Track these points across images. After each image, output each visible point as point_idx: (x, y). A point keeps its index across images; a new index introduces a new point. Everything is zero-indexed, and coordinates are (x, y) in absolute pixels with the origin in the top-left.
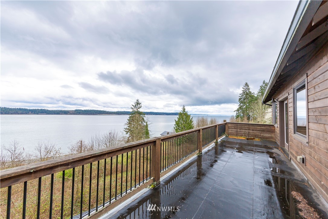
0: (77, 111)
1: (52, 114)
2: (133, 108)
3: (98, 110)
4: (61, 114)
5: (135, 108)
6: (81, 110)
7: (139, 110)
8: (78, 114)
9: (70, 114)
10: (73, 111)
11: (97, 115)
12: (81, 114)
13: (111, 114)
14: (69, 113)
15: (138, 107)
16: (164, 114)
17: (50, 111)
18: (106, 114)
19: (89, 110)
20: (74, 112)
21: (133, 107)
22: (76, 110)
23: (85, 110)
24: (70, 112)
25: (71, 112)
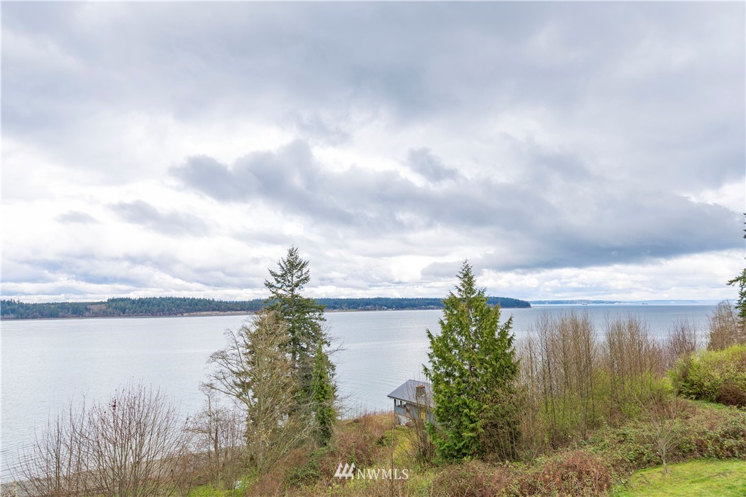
0: (114, 304)
1: (33, 318)
2: (274, 283)
3: (184, 300)
4: (63, 317)
5: (279, 285)
6: (129, 299)
7: (297, 291)
8: (119, 316)
9: (92, 317)
10: (101, 303)
11: (182, 314)
12: (129, 316)
13: (229, 309)
14: (88, 310)
15: (295, 280)
16: (428, 304)
17: (28, 307)
19: (155, 298)
20: (104, 307)
21: (272, 281)
22: (113, 300)
23: (140, 299)
24: (92, 307)
25: (96, 308)
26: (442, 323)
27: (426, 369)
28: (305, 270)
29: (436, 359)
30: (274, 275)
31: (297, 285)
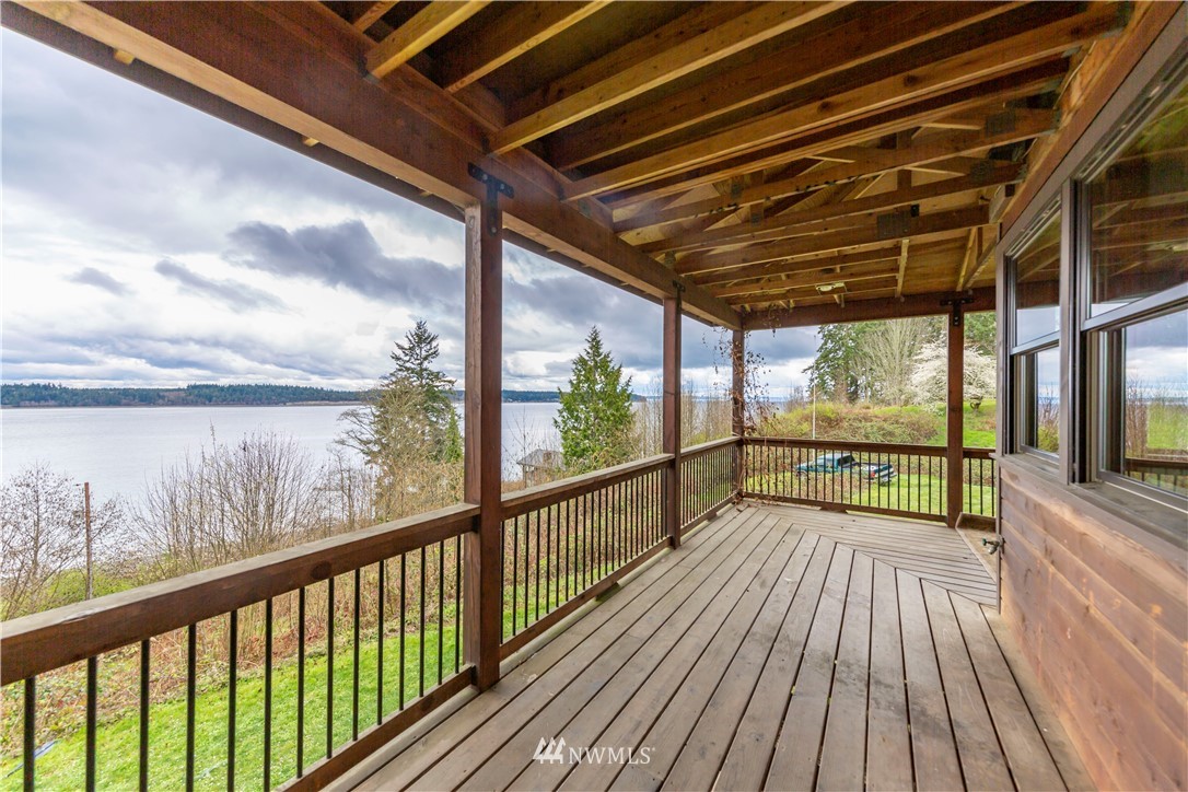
0: (196, 392)
1: (85, 405)
2: (402, 356)
3: (287, 388)
4: (127, 405)
5: (407, 358)
6: (216, 386)
7: (426, 364)
8: (204, 404)
9: (167, 405)
10: (179, 390)
11: (285, 404)
12: (217, 404)
13: (342, 399)
14: (163, 397)
15: (424, 353)
17: (74, 392)
18: (323, 399)
19: (249, 386)
20: (183, 394)
21: (399, 353)
22: (195, 387)
23: (230, 386)
24: (166, 394)
25: (172, 396)
26: (571, 382)
27: (556, 422)
28: (434, 344)
29: (565, 414)
30: (401, 348)
31: (425, 358)
